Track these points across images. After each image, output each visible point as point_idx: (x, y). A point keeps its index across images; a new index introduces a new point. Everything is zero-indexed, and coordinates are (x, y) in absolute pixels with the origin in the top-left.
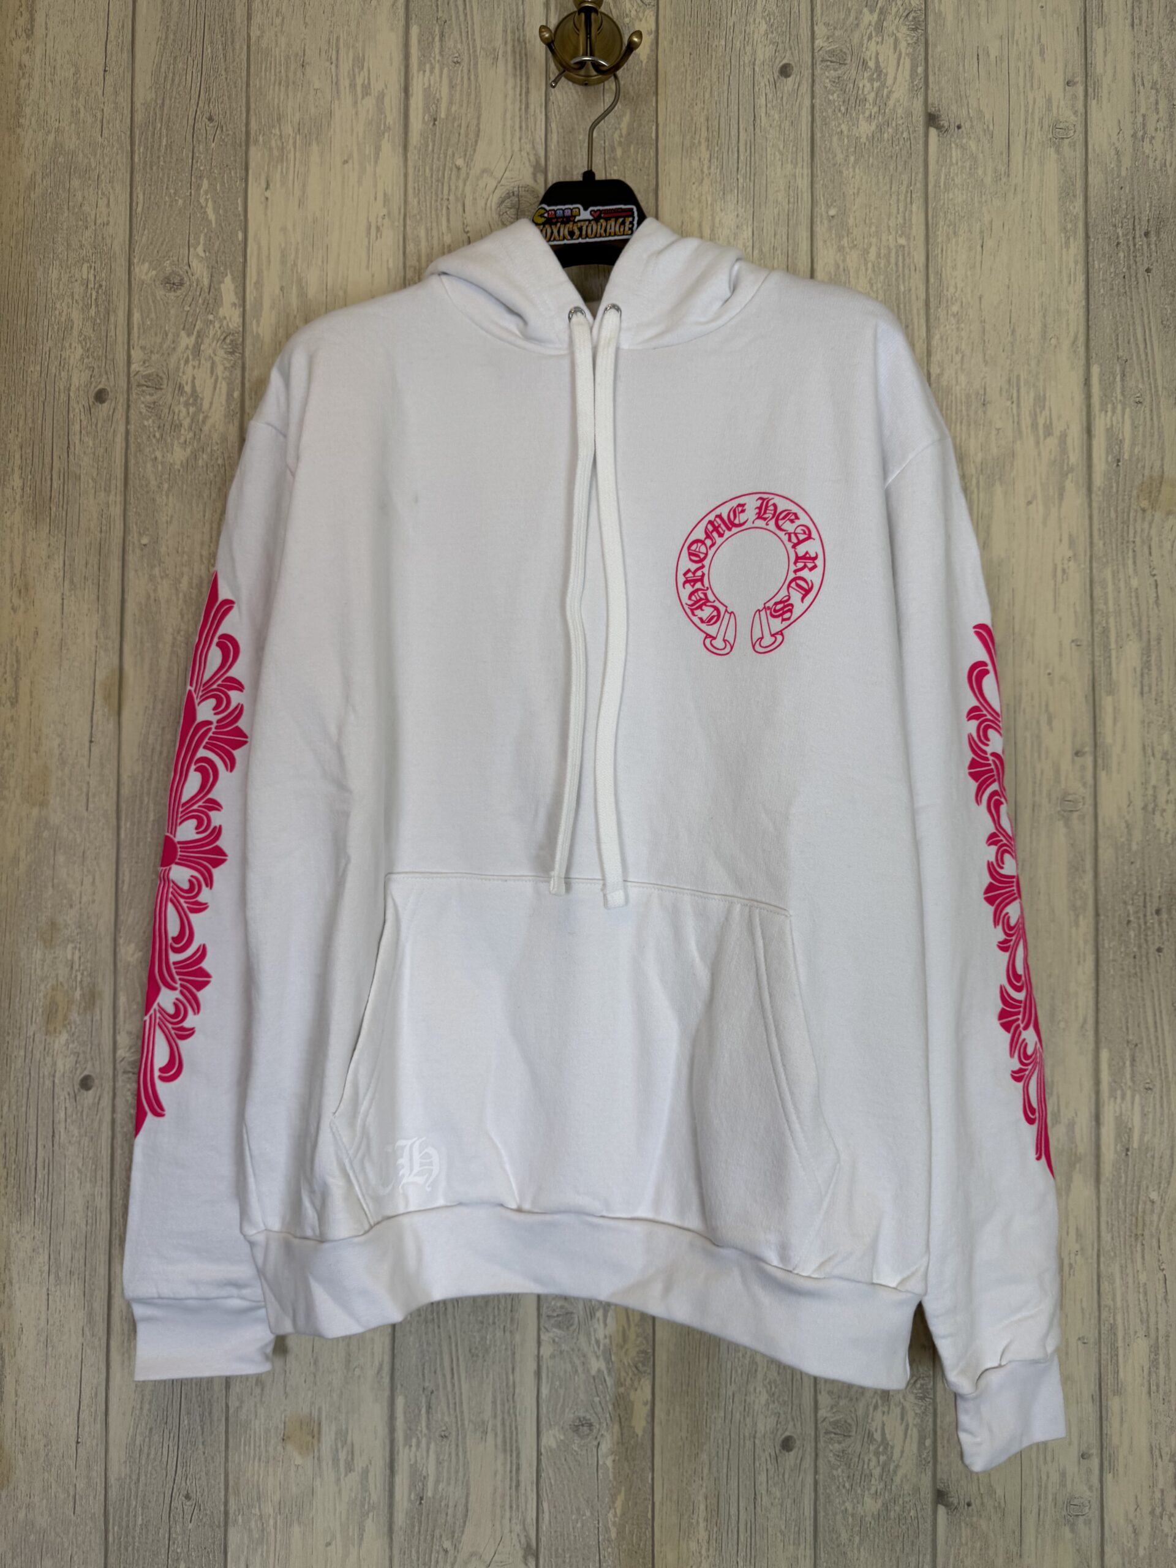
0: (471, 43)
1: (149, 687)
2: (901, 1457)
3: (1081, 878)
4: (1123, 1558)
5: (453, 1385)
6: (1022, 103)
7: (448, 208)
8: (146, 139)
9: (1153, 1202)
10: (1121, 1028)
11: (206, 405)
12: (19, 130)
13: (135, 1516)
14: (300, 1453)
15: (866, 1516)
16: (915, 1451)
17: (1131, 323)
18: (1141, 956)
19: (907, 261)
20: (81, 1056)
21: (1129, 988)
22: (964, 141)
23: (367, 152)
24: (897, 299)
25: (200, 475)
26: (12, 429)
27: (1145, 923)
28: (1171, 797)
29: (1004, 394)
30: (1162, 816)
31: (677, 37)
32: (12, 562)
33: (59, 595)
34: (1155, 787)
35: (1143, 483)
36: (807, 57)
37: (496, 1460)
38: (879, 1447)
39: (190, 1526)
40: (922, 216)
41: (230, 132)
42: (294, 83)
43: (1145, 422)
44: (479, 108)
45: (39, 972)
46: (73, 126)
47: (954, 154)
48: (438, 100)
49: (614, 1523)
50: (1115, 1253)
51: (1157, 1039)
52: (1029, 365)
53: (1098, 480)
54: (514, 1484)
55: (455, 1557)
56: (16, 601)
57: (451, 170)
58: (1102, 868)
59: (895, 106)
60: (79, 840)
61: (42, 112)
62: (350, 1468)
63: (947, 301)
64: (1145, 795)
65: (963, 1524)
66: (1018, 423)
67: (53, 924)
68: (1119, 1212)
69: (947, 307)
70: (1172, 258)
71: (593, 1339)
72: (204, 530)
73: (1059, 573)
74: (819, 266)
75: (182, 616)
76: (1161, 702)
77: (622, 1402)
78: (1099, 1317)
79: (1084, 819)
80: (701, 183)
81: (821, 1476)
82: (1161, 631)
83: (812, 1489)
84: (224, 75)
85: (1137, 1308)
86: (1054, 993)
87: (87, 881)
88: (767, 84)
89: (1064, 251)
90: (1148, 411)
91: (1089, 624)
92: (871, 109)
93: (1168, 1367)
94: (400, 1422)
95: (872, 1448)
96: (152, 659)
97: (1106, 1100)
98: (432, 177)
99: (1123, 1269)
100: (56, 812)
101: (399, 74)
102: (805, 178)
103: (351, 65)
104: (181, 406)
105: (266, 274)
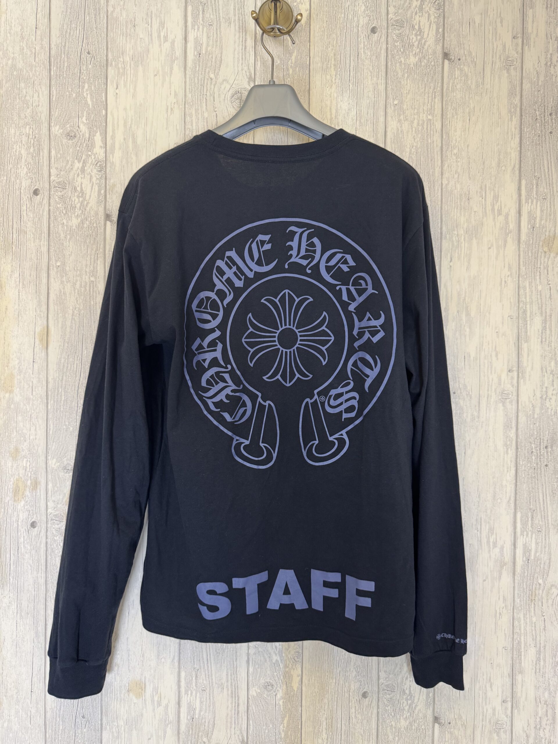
0: (218, 15)
1: (61, 335)
2: (418, 702)
3: (510, 431)
5: (208, 667)
6: (491, 48)
7: (206, 99)
8: (57, 63)
9: (540, 584)
10: (527, 502)
11: (87, 197)
13: (59, 725)
14: (136, 697)
15: (401, 728)
16: (425, 698)
17: (542, 159)
18: (538, 468)
19: (432, 126)
20: (31, 512)
21: (532, 483)
22: (462, 67)
23: (166, 70)
24: (427, 146)
25: (85, 232)
27: (540, 453)
28: (555, 392)
29: (478, 193)
30: (550, 401)
31: (320, 13)
33: (17, 290)
34: (546, 388)
35: (545, 239)
36: (385, 24)
37: (228, 700)
38: (408, 697)
39: (85, 730)
40: (440, 104)
41: (98, 60)
42: (130, 35)
43: (547, 208)
44: (221, 48)
45: (10, 472)
46: (21, 56)
47: (457, 73)
48: (201, 44)
49: (283, 731)
50: (521, 608)
51: (544, 507)
52: (491, 180)
53: (523, 237)
54: (236, 712)
58: (520, 426)
59: (428, 48)
60: (28, 410)
61: (5, 49)
62: (159, 704)
64: (542, 391)
65: (447, 732)
66: (485, 209)
67: (17, 450)
68: (524, 589)
72: (88, 259)
73: (503, 283)
74: (389, 129)
75: (77, 301)
76: (551, 346)
77: (287, 675)
78: (513, 638)
79: (512, 402)
80: (331, 87)
81: (381, 710)
82: (552, 312)
83: (376, 715)
84: (95, 31)
85: (531, 634)
86: (495, 485)
87: (33, 429)
88: (365, 37)
89: (510, 122)
90: (549, 203)
91: (517, 308)
92: (416, 50)
93: (545, 661)
94: (183, 684)
95: (404, 697)
96: (62, 322)
97: (519, 536)
98: (198, 83)
99: (525, 615)
100: (17, 396)
101: (182, 31)
102: (383, 85)
103: (158, 26)
104: (76, 197)
105: (116, 131)
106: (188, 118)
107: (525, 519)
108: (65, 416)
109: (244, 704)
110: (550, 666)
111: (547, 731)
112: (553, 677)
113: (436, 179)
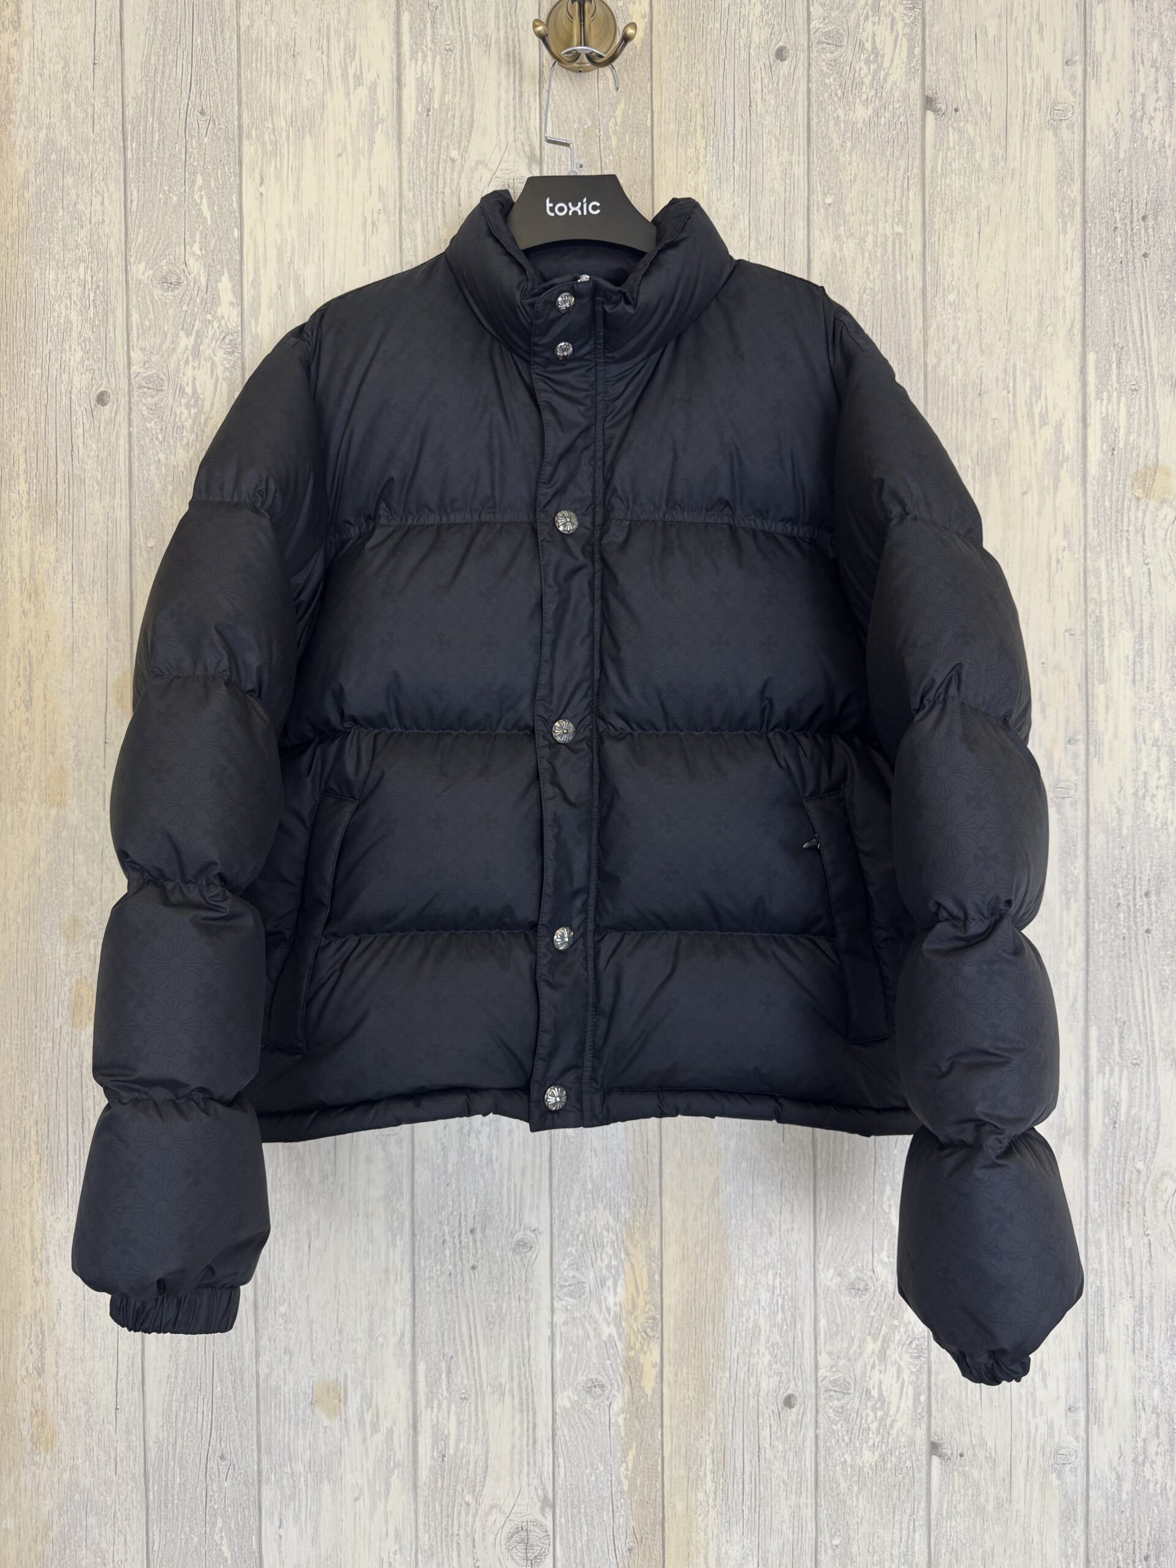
0: (463, 30)
2: (897, 1411)
3: (1072, 862)
4: (1107, 1503)
5: (472, 1351)
6: (1020, 85)
7: (443, 202)
8: (139, 134)
9: (1139, 1172)
10: (1110, 1006)
11: (207, 407)
12: (10, 127)
13: (173, 1476)
14: (328, 1416)
15: (864, 1467)
16: (911, 1407)
17: (1127, 309)
19: (904, 248)
21: (1119, 968)
22: (962, 124)
23: (361, 145)
24: (894, 288)
26: (16, 434)
27: (1135, 905)
28: (1162, 783)
29: (1000, 382)
30: (1152, 801)
31: (671, 21)
32: (20, 566)
33: (69, 598)
34: (1145, 773)
35: (1137, 471)
36: (803, 40)
37: (513, 1420)
38: (876, 1403)
39: (226, 1484)
40: (919, 204)
41: (223, 126)
42: (285, 74)
43: (1140, 409)
44: (472, 96)
45: (63, 967)
46: (64, 121)
47: (951, 138)
48: (431, 90)
49: (626, 1477)
50: (1102, 1220)
51: (1145, 1016)
52: (1025, 354)
53: (1093, 469)
54: (531, 1441)
55: (477, 1509)
56: (26, 605)
58: (1092, 853)
59: (892, 89)
60: (97, 839)
61: (32, 107)
62: (375, 1428)
63: (944, 290)
64: (1135, 781)
65: (956, 1473)
66: (1014, 413)
67: (75, 922)
68: (1106, 1182)
69: (944, 295)
70: (1170, 242)
71: (604, 1306)
73: (1054, 563)
74: (815, 256)
76: (1153, 689)
77: (632, 1365)
79: (1076, 804)
80: (697, 172)
81: (822, 1431)
82: (1153, 619)
83: (813, 1443)
84: (216, 67)
85: (1123, 1271)
87: (107, 878)
88: (763, 68)
89: (1062, 236)
90: (1143, 399)
91: (1083, 614)
92: (868, 92)
93: (1151, 1326)
94: (422, 1386)
95: (869, 1404)
97: (1095, 1075)
98: (426, 170)
99: (1109, 1234)
100: (74, 813)
101: (392, 63)
102: (802, 165)
103: (342, 54)
104: (183, 408)
105: (262, 272)
106: (408, 240)
107: (1107, 1040)
109: (546, 1425)
110: (1162, 1335)
111: (1158, 1467)
112: (1168, 1358)
113: (914, 355)
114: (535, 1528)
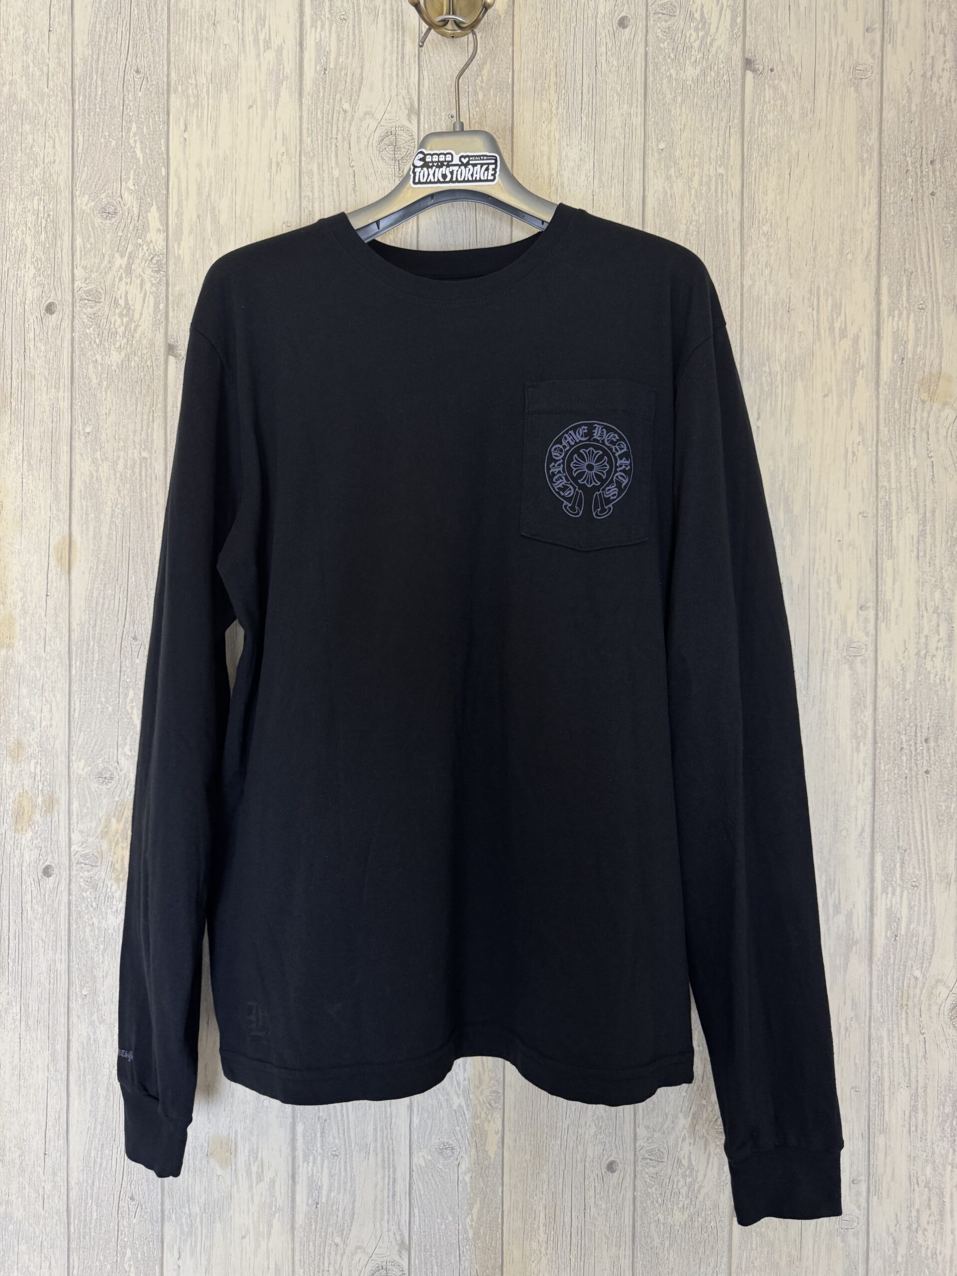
0: (355, 3)
1: (93, 550)
2: (704, 1179)
3: (862, 711)
4: (884, 1264)
5: (342, 1115)
6: (827, 49)
7: (336, 146)
8: (85, 89)
9: (916, 979)
10: (893, 836)
11: (137, 317)
13: (91, 1212)
14: (221, 1166)
15: (674, 1225)
16: (715, 1175)
17: (917, 240)
18: (912, 777)
19: (725, 186)
20: (44, 849)
21: (901, 803)
22: (776, 82)
23: (269, 98)
24: (716, 220)
25: (132, 374)
27: (916, 750)
28: (941, 644)
29: (806, 301)
30: (932, 660)
33: (20, 474)
34: (926, 637)
35: (923, 378)
36: (642, 11)
37: (376, 1173)
38: (686, 1171)
39: (134, 1221)
40: (739, 149)
41: (154, 83)
42: (207, 39)
43: (927, 325)
44: (362, 59)
45: (8, 782)
46: (24, 78)
47: (767, 94)
48: (328, 52)
49: (471, 1226)
50: (884, 1019)
51: (923, 845)
52: (828, 277)
53: (885, 376)
54: (391, 1194)
55: (344, 1250)
57: (339, 112)
58: (880, 704)
59: (717, 52)
60: (38, 676)
62: (260, 1179)
63: (759, 222)
64: (918, 643)
65: (754, 1234)
66: (817, 327)
67: (19, 744)
68: (888, 986)
70: (954, 183)
71: (455, 1080)
72: (137, 420)
73: (850, 455)
75: (119, 492)
76: (934, 565)
77: (478, 1131)
78: (870, 1070)
79: (866, 662)
80: (550, 122)
81: (639, 1193)
82: (935, 505)
83: (631, 1203)
84: (149, 34)
85: (901, 1064)
86: (838, 806)
87: (46, 709)
88: (607, 34)
89: (861, 177)
90: (929, 316)
91: (875, 499)
92: (696, 55)
94: (300, 1143)
95: (680, 1171)
96: (95, 527)
97: (879, 895)
98: (323, 119)
99: (890, 1032)
100: (20, 653)
101: (295, 30)
102: (639, 117)
103: (254, 23)
104: (117, 317)
105: (184, 203)
106: (306, 178)
107: (890, 865)
108: (100, 687)
109: (404, 1180)
110: (935, 1120)
111: (929, 1234)
112: (939, 1140)
113: (732, 278)
114: (393, 1267)
